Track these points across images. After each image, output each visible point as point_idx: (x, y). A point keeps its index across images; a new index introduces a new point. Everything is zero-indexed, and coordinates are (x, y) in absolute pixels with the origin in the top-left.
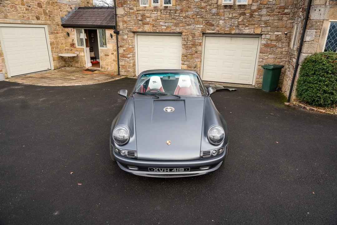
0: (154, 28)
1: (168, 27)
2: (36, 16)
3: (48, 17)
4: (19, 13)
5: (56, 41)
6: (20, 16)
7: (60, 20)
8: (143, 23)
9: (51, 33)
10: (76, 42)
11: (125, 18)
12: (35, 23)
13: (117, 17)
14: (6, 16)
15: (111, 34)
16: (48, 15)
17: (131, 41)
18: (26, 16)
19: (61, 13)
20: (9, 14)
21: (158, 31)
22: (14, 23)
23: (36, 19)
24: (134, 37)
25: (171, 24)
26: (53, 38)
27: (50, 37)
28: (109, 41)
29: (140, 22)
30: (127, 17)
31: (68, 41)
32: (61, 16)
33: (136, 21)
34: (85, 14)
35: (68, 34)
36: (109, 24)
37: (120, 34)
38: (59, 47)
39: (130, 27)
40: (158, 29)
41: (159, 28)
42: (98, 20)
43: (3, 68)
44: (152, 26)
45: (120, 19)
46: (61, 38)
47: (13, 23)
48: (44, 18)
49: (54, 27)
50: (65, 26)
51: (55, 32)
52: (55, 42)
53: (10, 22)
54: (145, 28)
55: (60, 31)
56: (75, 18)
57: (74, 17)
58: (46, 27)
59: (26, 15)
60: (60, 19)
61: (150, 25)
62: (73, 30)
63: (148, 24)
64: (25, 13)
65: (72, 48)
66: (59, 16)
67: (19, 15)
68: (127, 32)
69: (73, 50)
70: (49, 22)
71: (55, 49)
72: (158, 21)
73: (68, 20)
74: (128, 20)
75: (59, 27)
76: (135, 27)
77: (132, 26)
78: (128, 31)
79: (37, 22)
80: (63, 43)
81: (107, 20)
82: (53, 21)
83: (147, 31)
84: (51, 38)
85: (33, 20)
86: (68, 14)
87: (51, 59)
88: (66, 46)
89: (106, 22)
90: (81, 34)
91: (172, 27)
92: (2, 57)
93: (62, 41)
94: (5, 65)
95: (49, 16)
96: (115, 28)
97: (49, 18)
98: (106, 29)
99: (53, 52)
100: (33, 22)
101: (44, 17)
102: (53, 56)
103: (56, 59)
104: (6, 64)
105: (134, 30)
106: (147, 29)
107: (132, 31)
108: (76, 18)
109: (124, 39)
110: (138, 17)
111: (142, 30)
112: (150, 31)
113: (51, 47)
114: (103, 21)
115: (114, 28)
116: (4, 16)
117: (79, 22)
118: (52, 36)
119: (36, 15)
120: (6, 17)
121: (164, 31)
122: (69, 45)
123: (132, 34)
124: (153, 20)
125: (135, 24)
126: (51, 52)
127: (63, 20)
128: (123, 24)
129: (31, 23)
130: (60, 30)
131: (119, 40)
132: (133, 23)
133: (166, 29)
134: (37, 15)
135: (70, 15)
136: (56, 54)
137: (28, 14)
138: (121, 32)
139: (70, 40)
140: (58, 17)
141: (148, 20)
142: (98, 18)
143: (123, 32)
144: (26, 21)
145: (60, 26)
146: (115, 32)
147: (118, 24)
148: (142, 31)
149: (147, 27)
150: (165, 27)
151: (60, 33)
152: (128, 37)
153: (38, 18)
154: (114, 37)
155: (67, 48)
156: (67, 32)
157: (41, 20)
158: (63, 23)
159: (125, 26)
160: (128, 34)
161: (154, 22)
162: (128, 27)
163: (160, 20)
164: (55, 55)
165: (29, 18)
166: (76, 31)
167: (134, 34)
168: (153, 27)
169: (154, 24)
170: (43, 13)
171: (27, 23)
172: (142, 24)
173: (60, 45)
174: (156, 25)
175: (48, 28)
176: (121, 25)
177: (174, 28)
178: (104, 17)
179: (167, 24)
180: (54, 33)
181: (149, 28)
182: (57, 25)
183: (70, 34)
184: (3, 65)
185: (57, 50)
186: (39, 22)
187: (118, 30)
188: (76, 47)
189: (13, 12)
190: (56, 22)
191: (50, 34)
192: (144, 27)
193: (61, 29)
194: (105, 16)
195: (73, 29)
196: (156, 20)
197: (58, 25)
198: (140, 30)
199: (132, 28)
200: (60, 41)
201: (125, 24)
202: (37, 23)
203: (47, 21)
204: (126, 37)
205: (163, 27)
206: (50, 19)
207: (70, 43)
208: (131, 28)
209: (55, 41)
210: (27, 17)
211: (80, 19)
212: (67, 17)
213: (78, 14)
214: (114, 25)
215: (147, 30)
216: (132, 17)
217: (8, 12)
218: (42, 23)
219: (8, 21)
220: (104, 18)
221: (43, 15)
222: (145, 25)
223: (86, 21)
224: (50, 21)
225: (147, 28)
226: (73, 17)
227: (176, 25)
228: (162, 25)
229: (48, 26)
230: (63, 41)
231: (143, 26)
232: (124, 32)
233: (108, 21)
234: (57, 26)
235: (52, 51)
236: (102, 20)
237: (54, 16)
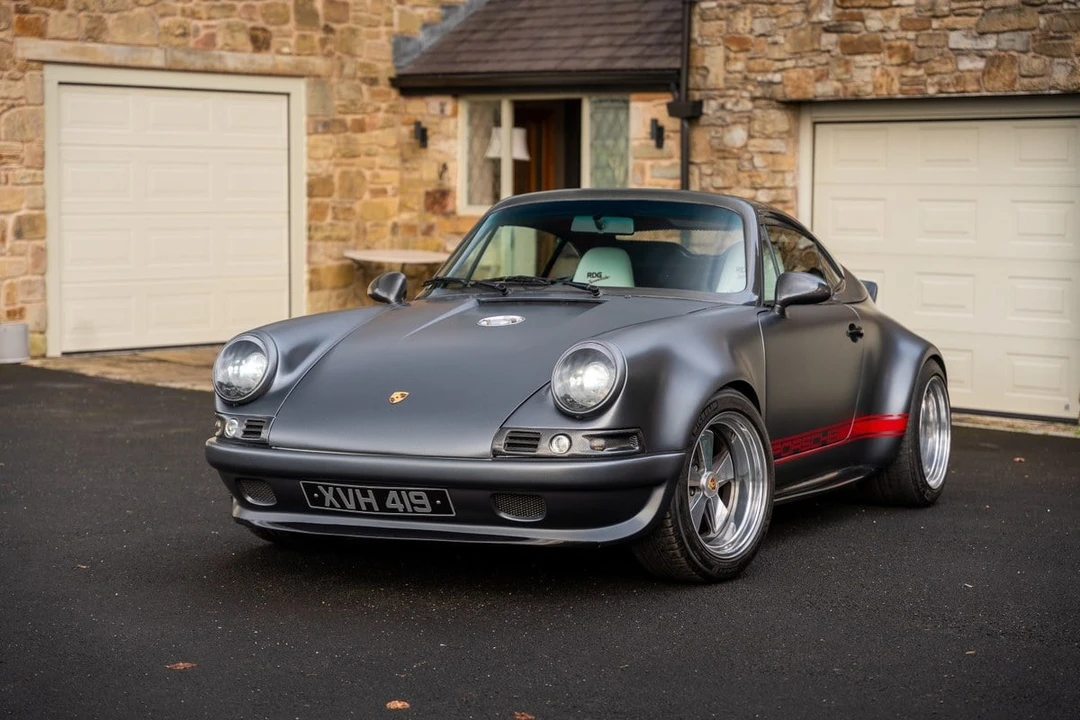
0: (911, 72)
1: (994, 61)
2: (254, 29)
3: (318, 35)
4: (163, 16)
5: (344, 174)
6: (167, 31)
7: (386, 52)
8: (843, 45)
9: (323, 125)
10: (458, 181)
11: (743, 23)
12: (240, 67)
13: (696, 19)
14: (95, 29)
15: (655, 122)
16: (322, 22)
17: (770, 157)
18: (197, 30)
19: (402, 13)
20: (111, 20)
21: (932, 91)
22: (130, 63)
23: (249, 47)
24: (792, 135)
25: (1019, 40)
26: (330, 151)
27: (312, 147)
28: (643, 172)
29: (829, 40)
30: (753, 11)
31: (415, 175)
32: (396, 29)
33: (802, 34)
34: (538, 13)
35: (422, 136)
36: (650, 64)
37: (703, 120)
38: (357, 207)
39: (766, 71)
40: (936, 79)
41: (944, 69)
42: (597, 41)
43: (30, 298)
44: (896, 60)
45: (712, 27)
46: (378, 160)
47: (123, 63)
48: (292, 41)
49: (343, 91)
50: (409, 86)
51: (349, 118)
52: (336, 180)
53: (108, 62)
54: (857, 73)
55: (381, 115)
56: (476, 37)
57: (474, 32)
58: (299, 88)
59: (200, 24)
60: (389, 48)
61: (884, 56)
62: (449, 109)
63: (872, 46)
64: (194, 15)
65: (434, 219)
66: (383, 29)
67: (166, 22)
68: (749, 105)
69: (436, 233)
70: (318, 64)
71: (329, 219)
72: (935, 24)
73: (435, 52)
74: (759, 28)
75: (374, 95)
76: (793, 74)
77: (779, 65)
78: (754, 99)
79: (252, 62)
80: (389, 188)
81: (650, 40)
82: (346, 58)
83: (868, 91)
84: (320, 153)
85: (233, 50)
86: (445, 18)
87: (302, 276)
88: (403, 207)
89: (635, 51)
90: (494, 130)
91: (1024, 58)
92: (38, 243)
93: (383, 173)
94: (44, 284)
95: (328, 29)
96: (678, 86)
97: (324, 42)
98: (633, 96)
99: (319, 235)
100: (232, 61)
101: (296, 33)
102: (316, 258)
103: (329, 279)
104: (50, 278)
105: (789, 90)
106: (868, 79)
107: (779, 95)
108: (479, 41)
109: (723, 152)
110: (819, 7)
111: (837, 85)
112: (884, 93)
113: (309, 204)
114: (622, 46)
115: (673, 85)
116: (87, 31)
117: (489, 57)
118: (328, 143)
119: (250, 25)
120: (95, 33)
121: (972, 89)
122: (417, 201)
123: (779, 119)
124: (906, 24)
125: (797, 54)
126: (304, 233)
127: (405, 55)
128: (727, 59)
129: (218, 66)
130: (378, 110)
131: (697, 158)
132: (788, 47)
133: (986, 72)
134: (261, 23)
135: (453, 23)
136: (333, 248)
137: (210, 18)
138: (710, 108)
139: (427, 172)
140: (377, 36)
141: (875, 21)
142: (600, 30)
143: (722, 107)
144: (192, 58)
145: (383, 85)
146: (673, 110)
147: (697, 62)
148: (837, 91)
149: (868, 71)
150: (980, 64)
151: (374, 127)
152: (751, 137)
153: (260, 41)
154: (672, 144)
155: (405, 217)
156: (418, 124)
157: (279, 52)
158: (401, 72)
159: (739, 66)
160: (751, 119)
161: (911, 35)
162: (753, 76)
163: (949, 21)
164: (329, 258)
165: (210, 41)
166: (471, 114)
167: (797, 119)
168: (905, 64)
169: (912, 46)
170: (292, 16)
171: (199, 64)
172: (837, 51)
173: (367, 196)
174: (925, 55)
175: (310, 98)
176: (714, 62)
177: (1037, 64)
178: (637, 22)
179: (990, 43)
180: (342, 124)
181: (878, 71)
182: (364, 80)
183: (429, 133)
184: (35, 282)
185: (342, 223)
186: (264, 60)
187: (697, 96)
188: (454, 213)
189: (138, 10)
190: (364, 66)
191: (316, 132)
192: (847, 71)
193: (384, 106)
194: (648, 18)
195: (449, 103)
196: (920, 20)
197: (373, 82)
198: (825, 89)
199: (777, 77)
200: (368, 174)
201: (741, 55)
202: (254, 68)
203: (312, 59)
204: (737, 136)
205: (965, 64)
206: (330, 47)
207: (422, 191)
208: (770, 77)
209: (337, 173)
210: (203, 33)
211: (499, 46)
212: (432, 33)
213: (501, 17)
214: (677, 64)
215: (869, 89)
216: (784, 9)
217: (112, 7)
218: (281, 68)
219: (100, 51)
220: (634, 29)
221: (291, 25)
222: (858, 58)
223: (526, 55)
224: (329, 55)
225: (868, 75)
226: (464, 36)
227: (1049, 44)
228: (960, 52)
229: (308, 85)
230: (391, 178)
231: (847, 63)
232: (729, 106)
233: (649, 45)
234: (365, 88)
235: (310, 229)
236: (619, 41)
237: (353, 32)
